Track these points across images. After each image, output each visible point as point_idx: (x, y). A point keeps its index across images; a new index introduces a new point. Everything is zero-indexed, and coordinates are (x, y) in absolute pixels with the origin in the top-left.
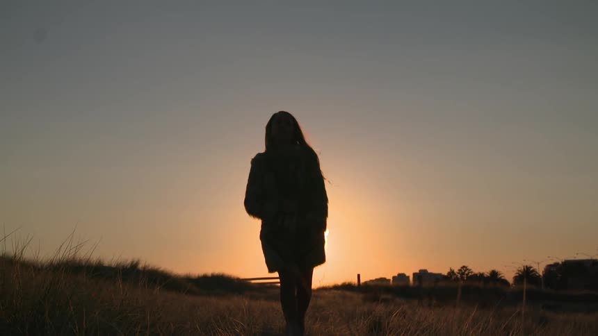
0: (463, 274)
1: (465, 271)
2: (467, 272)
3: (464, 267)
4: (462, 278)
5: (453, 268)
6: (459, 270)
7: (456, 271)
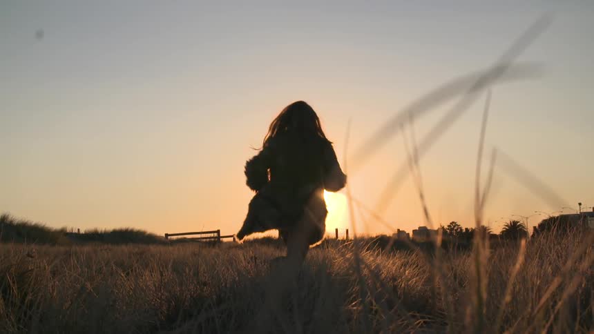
0: (452, 229)
1: (454, 227)
2: (455, 228)
3: (453, 222)
4: (451, 234)
5: (443, 225)
6: (449, 226)
7: (446, 227)
